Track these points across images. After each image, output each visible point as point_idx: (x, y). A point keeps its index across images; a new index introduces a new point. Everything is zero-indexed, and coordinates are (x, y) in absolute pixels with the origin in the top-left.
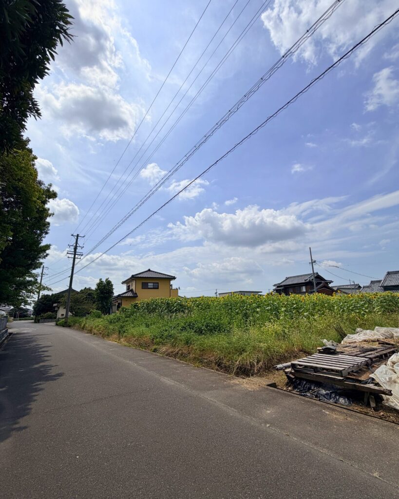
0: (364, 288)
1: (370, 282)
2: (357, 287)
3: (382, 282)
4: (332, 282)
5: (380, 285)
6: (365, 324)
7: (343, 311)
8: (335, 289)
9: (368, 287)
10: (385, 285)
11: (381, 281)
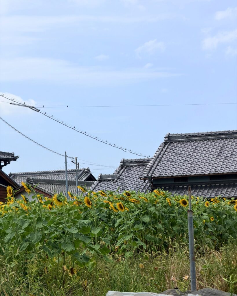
0: (100, 181)
1: (119, 164)
2: (83, 179)
3: (150, 164)
4: (15, 159)
5: (145, 174)
6: (85, 288)
7: (29, 248)
8: (21, 182)
9: (112, 179)
10: (156, 175)
11: (148, 161)
